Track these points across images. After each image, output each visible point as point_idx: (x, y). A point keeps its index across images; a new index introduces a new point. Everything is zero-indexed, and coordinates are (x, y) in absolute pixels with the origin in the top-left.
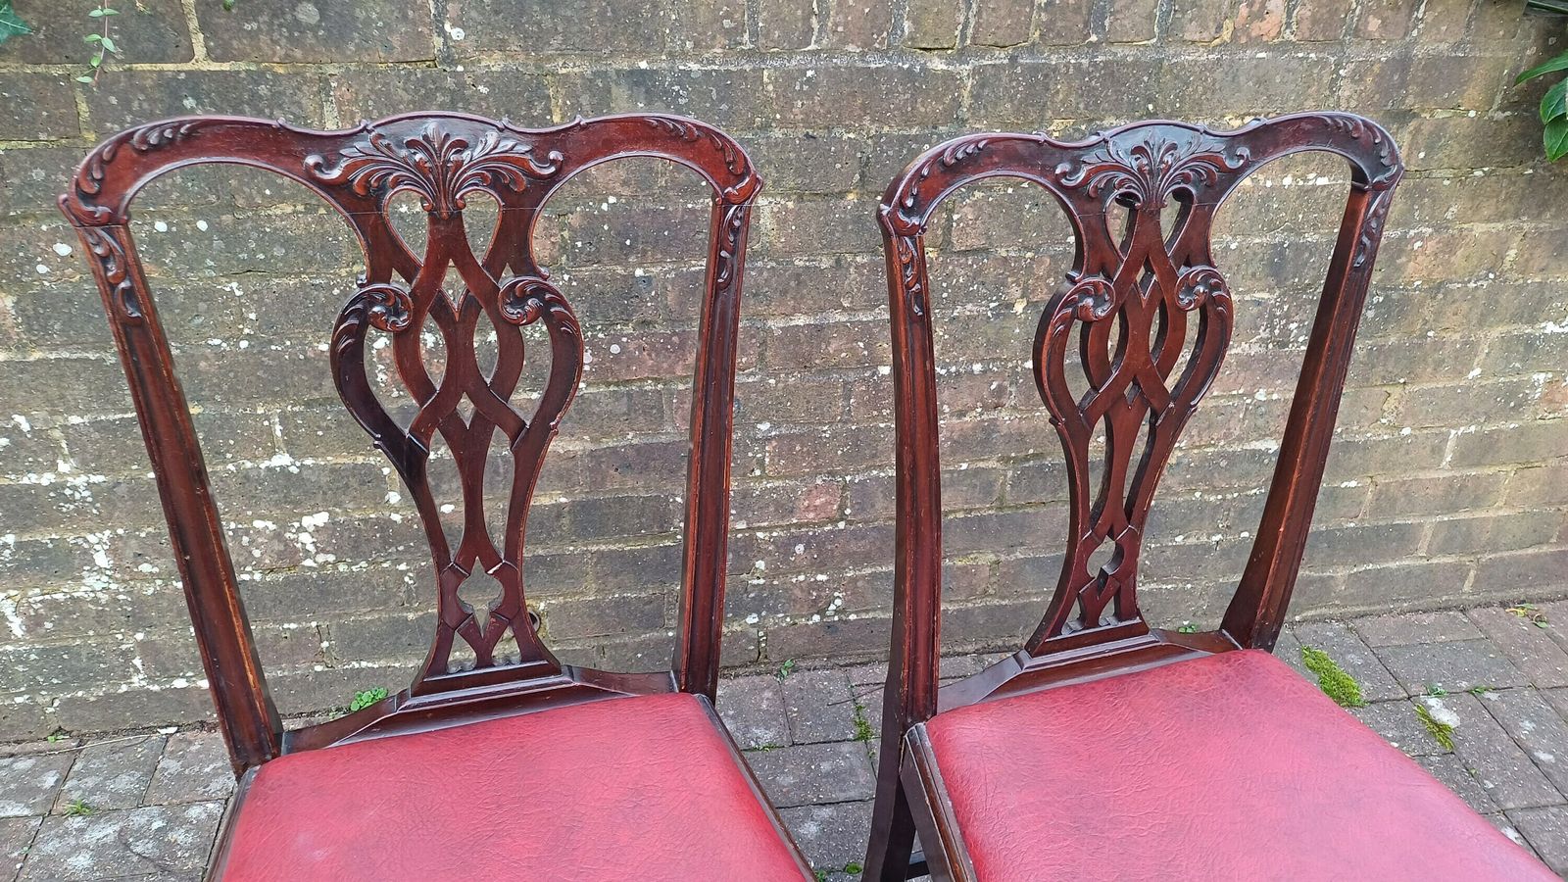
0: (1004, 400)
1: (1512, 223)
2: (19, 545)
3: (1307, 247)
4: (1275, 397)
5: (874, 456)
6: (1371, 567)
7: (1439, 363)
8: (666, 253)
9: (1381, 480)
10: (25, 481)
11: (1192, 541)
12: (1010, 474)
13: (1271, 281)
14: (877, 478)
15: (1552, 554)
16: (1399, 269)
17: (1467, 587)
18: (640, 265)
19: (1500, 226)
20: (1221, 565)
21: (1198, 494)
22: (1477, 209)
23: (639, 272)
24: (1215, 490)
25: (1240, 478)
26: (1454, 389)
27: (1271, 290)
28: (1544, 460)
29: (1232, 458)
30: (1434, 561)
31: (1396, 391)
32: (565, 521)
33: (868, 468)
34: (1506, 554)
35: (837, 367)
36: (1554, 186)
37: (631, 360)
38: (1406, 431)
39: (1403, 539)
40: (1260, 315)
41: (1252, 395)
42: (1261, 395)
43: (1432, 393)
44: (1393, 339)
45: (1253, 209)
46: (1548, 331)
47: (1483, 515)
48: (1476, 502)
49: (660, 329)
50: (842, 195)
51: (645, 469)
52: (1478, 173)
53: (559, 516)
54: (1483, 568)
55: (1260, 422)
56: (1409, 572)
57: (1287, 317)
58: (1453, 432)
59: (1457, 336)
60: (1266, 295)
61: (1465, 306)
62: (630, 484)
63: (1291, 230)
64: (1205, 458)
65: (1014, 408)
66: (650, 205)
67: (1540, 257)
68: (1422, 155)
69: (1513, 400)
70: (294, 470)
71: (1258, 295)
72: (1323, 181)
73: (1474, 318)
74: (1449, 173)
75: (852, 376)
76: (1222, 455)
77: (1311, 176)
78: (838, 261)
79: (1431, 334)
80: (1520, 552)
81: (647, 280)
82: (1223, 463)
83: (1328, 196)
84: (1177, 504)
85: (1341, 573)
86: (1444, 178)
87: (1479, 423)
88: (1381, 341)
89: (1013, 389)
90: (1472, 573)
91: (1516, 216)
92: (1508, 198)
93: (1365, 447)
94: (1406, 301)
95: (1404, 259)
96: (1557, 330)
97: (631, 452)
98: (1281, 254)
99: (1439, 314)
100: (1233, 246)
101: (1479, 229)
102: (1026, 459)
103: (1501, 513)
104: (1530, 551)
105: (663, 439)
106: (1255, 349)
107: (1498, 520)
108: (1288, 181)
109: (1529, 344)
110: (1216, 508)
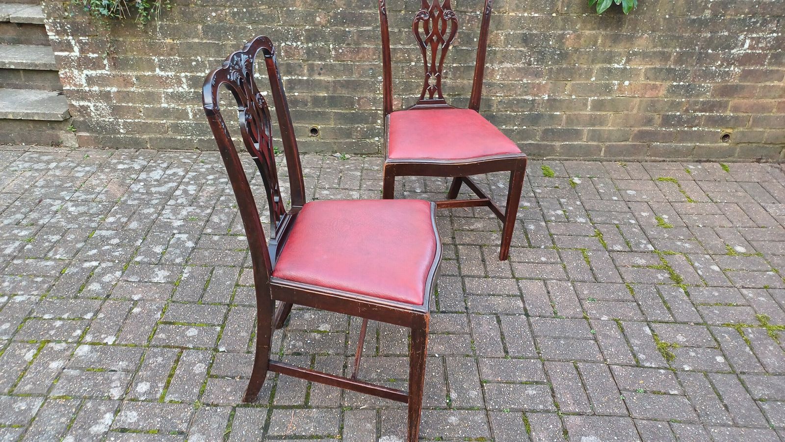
0: (448, 76)
1: (598, 31)
2: (195, 92)
3: (533, 34)
4: (529, 82)
5: (411, 90)
6: (567, 143)
7: (580, 75)
8: (354, 25)
9: (567, 113)
10: (198, 75)
11: (508, 128)
12: (451, 100)
13: (524, 44)
14: (412, 97)
15: (630, 145)
16: (564, 43)
17: (602, 154)
18: (347, 27)
19: (594, 32)
20: (518, 137)
21: (508, 112)
22: (585, 26)
23: (347, 29)
24: (514, 111)
25: (521, 108)
26: (587, 83)
27: (524, 48)
28: (622, 111)
29: (518, 100)
30: (589, 143)
31: (569, 83)
32: (326, 101)
33: (410, 94)
34: (614, 143)
35: (400, 62)
36: (609, 21)
37: (345, 55)
38: (574, 97)
39: (577, 134)
40: (522, 55)
41: (522, 81)
42: (525, 81)
43: (580, 84)
44: (564, 66)
45: (516, 22)
46: (615, 67)
47: (604, 128)
48: (601, 124)
49: (352, 46)
50: (400, 11)
51: (348, 88)
52: (584, 15)
53: (325, 100)
54: (607, 147)
55: (525, 90)
56: (581, 146)
57: (530, 56)
58: (589, 98)
59: (586, 66)
60: (523, 49)
61: (586, 56)
62: (343, 92)
63: (528, 29)
64: (510, 100)
65: (451, 78)
66: (350, 11)
67: (608, 43)
68: (566, 9)
69: (608, 89)
70: (260, 78)
71: (521, 49)
72: (536, 15)
73: (590, 60)
74: (575, 15)
75: (404, 65)
76: (514, 99)
77: (533, 13)
78: (400, 30)
79: (577, 65)
80: (619, 143)
81: (349, 32)
82: (515, 102)
83: (539, 19)
84: (502, 115)
85: (557, 144)
86: (574, 16)
87: (597, 96)
88: (561, 66)
89: (450, 73)
90: (603, 149)
91: (599, 29)
92: (595, 23)
93: (561, 101)
94: (567, 53)
95: (564, 40)
96: (618, 66)
97: (344, 82)
98: (526, 36)
99: (578, 58)
100: (512, 33)
101: (587, 32)
102: (455, 95)
103: (610, 128)
104: (623, 143)
105: (353, 79)
106: (521, 66)
107: (609, 130)
108: (526, 14)
109: (610, 71)
110: (514, 117)
